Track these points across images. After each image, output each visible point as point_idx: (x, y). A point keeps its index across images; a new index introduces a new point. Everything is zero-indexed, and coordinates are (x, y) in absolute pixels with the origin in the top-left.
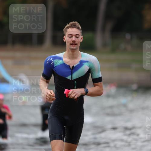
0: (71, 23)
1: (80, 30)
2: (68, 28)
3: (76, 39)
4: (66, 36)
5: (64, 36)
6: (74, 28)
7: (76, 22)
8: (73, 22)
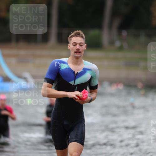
0: (75, 32)
1: (84, 38)
2: (72, 36)
3: (80, 47)
4: (70, 44)
5: (69, 44)
6: (78, 36)
7: (80, 31)
8: (77, 31)
